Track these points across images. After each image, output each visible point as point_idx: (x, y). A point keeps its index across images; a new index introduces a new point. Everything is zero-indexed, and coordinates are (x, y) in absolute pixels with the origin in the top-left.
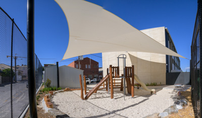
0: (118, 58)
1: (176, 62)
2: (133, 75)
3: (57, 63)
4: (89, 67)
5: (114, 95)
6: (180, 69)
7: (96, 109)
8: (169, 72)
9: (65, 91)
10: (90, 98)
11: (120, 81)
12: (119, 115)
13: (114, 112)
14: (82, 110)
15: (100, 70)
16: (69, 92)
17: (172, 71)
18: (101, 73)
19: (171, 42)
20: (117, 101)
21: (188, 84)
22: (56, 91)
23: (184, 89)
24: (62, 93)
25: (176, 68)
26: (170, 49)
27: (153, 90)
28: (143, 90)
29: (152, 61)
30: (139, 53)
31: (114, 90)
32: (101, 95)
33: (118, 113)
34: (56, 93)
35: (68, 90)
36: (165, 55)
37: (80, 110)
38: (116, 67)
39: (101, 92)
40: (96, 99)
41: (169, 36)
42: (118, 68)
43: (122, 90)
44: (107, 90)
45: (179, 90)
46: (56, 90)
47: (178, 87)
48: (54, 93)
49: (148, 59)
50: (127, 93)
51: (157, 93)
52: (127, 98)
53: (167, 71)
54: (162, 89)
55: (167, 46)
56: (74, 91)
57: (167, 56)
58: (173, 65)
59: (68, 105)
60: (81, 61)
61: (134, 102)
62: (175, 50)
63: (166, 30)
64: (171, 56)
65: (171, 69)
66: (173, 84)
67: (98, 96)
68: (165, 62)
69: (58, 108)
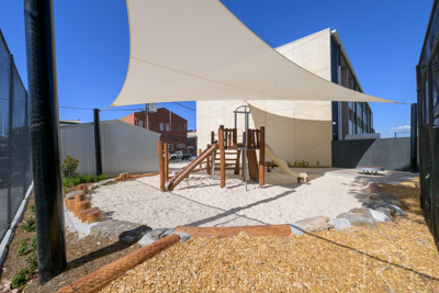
0: (236, 112)
1: (359, 115)
2: (261, 146)
3: (96, 112)
4: (168, 129)
5: (227, 181)
6: (372, 131)
7: (195, 206)
8: (340, 138)
9: (118, 180)
10: (178, 187)
11: (235, 156)
12: (244, 216)
13: (233, 211)
14: (171, 214)
15: (190, 135)
16: (129, 183)
17: (347, 138)
18: (194, 141)
19: (347, 67)
20: (233, 193)
21: (404, 170)
22: (95, 184)
23: (390, 180)
24: (112, 186)
25: (359, 129)
26: (343, 85)
27: (304, 175)
28: (279, 175)
29: (297, 117)
30: (269, 102)
31: (227, 172)
32: (198, 182)
33: (242, 212)
34: (97, 187)
35: (125, 178)
36: (330, 103)
37: (167, 214)
38: (230, 130)
39: (196, 176)
40: (191, 190)
41: (341, 53)
42: (235, 131)
43: (237, 173)
44: (209, 173)
45: (371, 179)
46: (93, 181)
47: (368, 173)
48: (90, 188)
49: (289, 114)
50: (248, 177)
51: (311, 182)
52: (250, 186)
53: (335, 138)
54: (322, 175)
55: (334, 79)
56: (141, 179)
57: (335, 104)
58: (350, 123)
59: (137, 209)
60: (152, 115)
61: (265, 195)
62: (356, 87)
63: (333, 38)
64: (345, 104)
65: (346, 132)
66: (354, 167)
67: (192, 183)
68: (330, 118)
69: (115, 217)
